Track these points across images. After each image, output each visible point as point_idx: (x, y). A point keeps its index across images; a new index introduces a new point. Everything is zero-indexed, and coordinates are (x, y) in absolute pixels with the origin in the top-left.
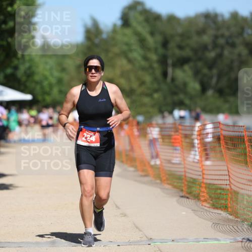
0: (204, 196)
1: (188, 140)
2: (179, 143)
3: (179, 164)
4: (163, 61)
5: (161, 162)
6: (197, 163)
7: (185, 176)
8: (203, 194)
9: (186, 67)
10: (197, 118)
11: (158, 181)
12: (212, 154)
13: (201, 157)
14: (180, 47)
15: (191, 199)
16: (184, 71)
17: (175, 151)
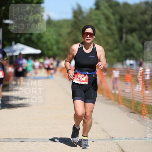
0: (144, 112)
1: (134, 78)
2: (129, 80)
3: (130, 93)
4: (120, 30)
5: (119, 92)
6: (141, 92)
7: (133, 100)
8: (144, 111)
9: (134, 34)
10: (140, 65)
11: (117, 103)
12: (149, 87)
13: (142, 88)
14: (130, 22)
15: (137, 114)
16: (133, 37)
17: (127, 85)
